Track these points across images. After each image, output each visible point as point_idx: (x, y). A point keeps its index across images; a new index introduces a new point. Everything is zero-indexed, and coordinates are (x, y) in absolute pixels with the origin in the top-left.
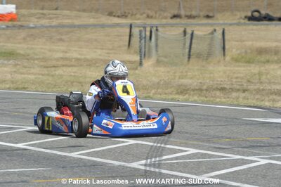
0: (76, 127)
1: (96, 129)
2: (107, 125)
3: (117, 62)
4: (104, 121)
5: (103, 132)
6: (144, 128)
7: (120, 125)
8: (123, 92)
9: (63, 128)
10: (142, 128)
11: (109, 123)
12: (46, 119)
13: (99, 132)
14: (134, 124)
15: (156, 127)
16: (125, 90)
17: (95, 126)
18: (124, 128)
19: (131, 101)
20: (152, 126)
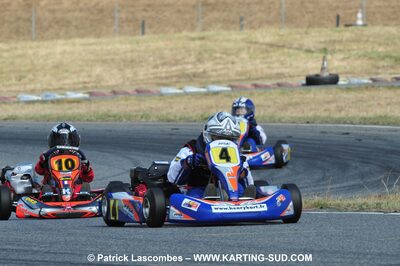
0: (146, 211)
1: (174, 213)
2: (190, 206)
4: (186, 201)
5: (184, 217)
6: (247, 210)
7: (209, 207)
8: (221, 157)
9: (132, 215)
10: (242, 210)
12: (112, 202)
13: (178, 218)
14: (232, 205)
15: (265, 208)
16: (225, 155)
17: (172, 208)
18: (214, 211)
19: (231, 171)
20: (258, 207)
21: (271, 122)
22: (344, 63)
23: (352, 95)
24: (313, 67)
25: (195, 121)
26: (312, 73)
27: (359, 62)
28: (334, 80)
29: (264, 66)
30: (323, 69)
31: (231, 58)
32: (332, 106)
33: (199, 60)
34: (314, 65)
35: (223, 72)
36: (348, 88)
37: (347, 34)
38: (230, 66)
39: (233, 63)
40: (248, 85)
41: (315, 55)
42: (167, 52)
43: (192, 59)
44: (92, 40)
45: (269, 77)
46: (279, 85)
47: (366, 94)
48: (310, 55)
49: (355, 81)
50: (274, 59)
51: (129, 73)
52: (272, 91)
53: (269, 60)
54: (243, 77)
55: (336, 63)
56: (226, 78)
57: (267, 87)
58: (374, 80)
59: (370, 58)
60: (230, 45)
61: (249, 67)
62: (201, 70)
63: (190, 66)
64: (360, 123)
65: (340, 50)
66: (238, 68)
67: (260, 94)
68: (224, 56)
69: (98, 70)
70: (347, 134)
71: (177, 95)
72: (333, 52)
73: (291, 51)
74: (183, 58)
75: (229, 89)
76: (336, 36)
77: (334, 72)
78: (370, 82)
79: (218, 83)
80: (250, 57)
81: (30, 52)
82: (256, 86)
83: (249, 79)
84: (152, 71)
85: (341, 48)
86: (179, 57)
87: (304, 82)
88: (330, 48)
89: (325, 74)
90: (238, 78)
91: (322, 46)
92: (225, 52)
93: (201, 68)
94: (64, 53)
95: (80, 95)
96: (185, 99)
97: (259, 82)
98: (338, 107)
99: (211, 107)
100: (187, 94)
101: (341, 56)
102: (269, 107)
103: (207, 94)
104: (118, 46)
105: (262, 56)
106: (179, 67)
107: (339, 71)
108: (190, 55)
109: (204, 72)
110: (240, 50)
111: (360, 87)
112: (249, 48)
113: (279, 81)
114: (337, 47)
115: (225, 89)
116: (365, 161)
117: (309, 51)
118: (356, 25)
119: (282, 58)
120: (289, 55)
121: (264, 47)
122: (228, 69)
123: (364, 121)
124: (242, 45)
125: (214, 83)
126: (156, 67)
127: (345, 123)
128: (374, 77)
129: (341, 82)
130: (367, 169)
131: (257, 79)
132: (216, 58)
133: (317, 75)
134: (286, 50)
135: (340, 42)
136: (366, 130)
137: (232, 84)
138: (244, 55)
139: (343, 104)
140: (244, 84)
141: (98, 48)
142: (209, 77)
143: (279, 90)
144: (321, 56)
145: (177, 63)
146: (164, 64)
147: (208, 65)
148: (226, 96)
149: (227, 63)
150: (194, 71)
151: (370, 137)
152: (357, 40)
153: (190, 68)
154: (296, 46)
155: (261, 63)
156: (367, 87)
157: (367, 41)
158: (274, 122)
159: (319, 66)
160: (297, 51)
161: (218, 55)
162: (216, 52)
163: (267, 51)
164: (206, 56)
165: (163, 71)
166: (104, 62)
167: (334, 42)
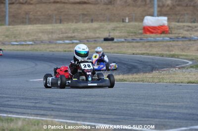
22: (119, 34)
23: (120, 44)
24: (106, 35)
28: (112, 39)
30: (109, 36)
32: (109, 48)
33: (73, 32)
35: (80, 36)
36: (118, 42)
37: (122, 24)
40: (85, 40)
42: (63, 30)
44: (40, 25)
46: (95, 41)
49: (119, 40)
51: (50, 36)
57: (91, 41)
58: (125, 40)
61: (89, 35)
66: (85, 35)
69: (40, 35)
75: (79, 41)
76: (118, 25)
77: (113, 37)
79: (76, 40)
81: (19, 29)
84: (58, 35)
87: (103, 40)
89: (110, 37)
92: (82, 30)
93: (73, 35)
94: (30, 29)
95: (31, 43)
97: (89, 40)
106: (66, 35)
118: (125, 22)
126: (59, 34)
129: (115, 40)
133: (107, 38)
135: (119, 27)
138: (88, 31)
141: (41, 28)
145: (66, 33)
146: (62, 33)
147: (76, 34)
152: (125, 27)
153: (70, 35)
165: (61, 36)
166: (43, 32)
167: (117, 27)
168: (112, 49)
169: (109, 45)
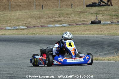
0: (47, 62)
2: (60, 60)
3: (68, 32)
4: (59, 58)
5: (59, 63)
6: (78, 61)
7: (66, 60)
8: (69, 45)
9: (42, 63)
10: (76, 61)
11: (61, 59)
12: (35, 59)
13: (57, 64)
14: (73, 60)
15: (83, 61)
16: (70, 45)
17: (55, 61)
19: (72, 49)
20: (81, 60)
21: (81, 35)
22: (102, 17)
23: (105, 27)
24: (93, 18)
25: (58, 35)
26: (93, 20)
27: (107, 17)
28: (99, 22)
29: (79, 18)
30: (96, 19)
31: (69, 16)
32: (99, 30)
33: (60, 17)
34: (94, 18)
35: (66, 20)
36: (104, 25)
37: (103, 9)
38: (69, 18)
39: (70, 17)
40: (74, 24)
41: (94, 15)
42: (50, 14)
43: (57, 16)
45: (80, 22)
46: (83, 24)
47: (109, 26)
48: (92, 15)
49: (106, 22)
50: (82, 16)
51: (38, 21)
52: (81, 26)
53: (80, 17)
54: (73, 22)
55: (100, 17)
56: (68, 22)
57: (80, 24)
58: (111, 22)
59: (110, 16)
60: (69, 12)
61: (74, 19)
62: (60, 20)
63: (56, 18)
64: (108, 35)
65: (101, 13)
66: (71, 19)
67: (78, 27)
68: (67, 15)
69: (29, 20)
70: (104, 38)
71: (53, 27)
72: (99, 14)
73: (87, 14)
74: (55, 16)
75: (68, 25)
76: (100, 9)
77: (99, 20)
78: (110, 23)
79: (65, 23)
80: (75, 16)
81: (9, 15)
82: (76, 24)
83: (74, 22)
84: (45, 20)
85: (102, 13)
86: (54, 16)
87: (91, 23)
88: (98, 13)
89: (97, 21)
90: (71, 22)
91: (96, 12)
92: (67, 14)
94: (19, 15)
95: (24, 27)
96: (55, 28)
97: (77, 23)
98: (101, 30)
99: (63, 30)
100: (56, 27)
101: (102, 15)
102: (80, 30)
103: (62, 27)
104: (35, 13)
105: (78, 15)
106: (53, 19)
107: (101, 19)
108: (57, 15)
109: (61, 20)
110: (71, 13)
111: (107, 24)
112: (74, 13)
113: (83, 23)
114: (100, 12)
115: (67, 25)
116: (109, 46)
117: (92, 14)
119: (84, 16)
120: (86, 15)
121: (79, 12)
122: (68, 19)
123: (109, 34)
124: (72, 12)
125: (64, 23)
126: (47, 19)
127: (103, 35)
128: (111, 21)
129: (101, 23)
130: (110, 49)
131: (77, 22)
132: (64, 16)
133: (94, 21)
134: (85, 13)
135: (101, 11)
136: (109, 37)
137: (70, 24)
138: (73, 15)
139: (102, 30)
140: (73, 24)
141: (29, 13)
142: (63, 22)
143: (83, 25)
144: (96, 15)
145: (53, 17)
146: (49, 18)
147: (62, 18)
148: (68, 27)
149: (68, 18)
150: (58, 20)
151: (110, 39)
152: (106, 10)
153: (57, 19)
154: (88, 12)
155: (78, 17)
156: (109, 24)
157: (109, 11)
158: (82, 35)
159: (95, 18)
160: (88, 14)
161: (65, 15)
162: (64, 14)
163: (80, 14)
164: (61, 15)
165: (49, 20)
166: (31, 17)
167: (99, 11)
168: (101, 31)
169: (99, 27)
